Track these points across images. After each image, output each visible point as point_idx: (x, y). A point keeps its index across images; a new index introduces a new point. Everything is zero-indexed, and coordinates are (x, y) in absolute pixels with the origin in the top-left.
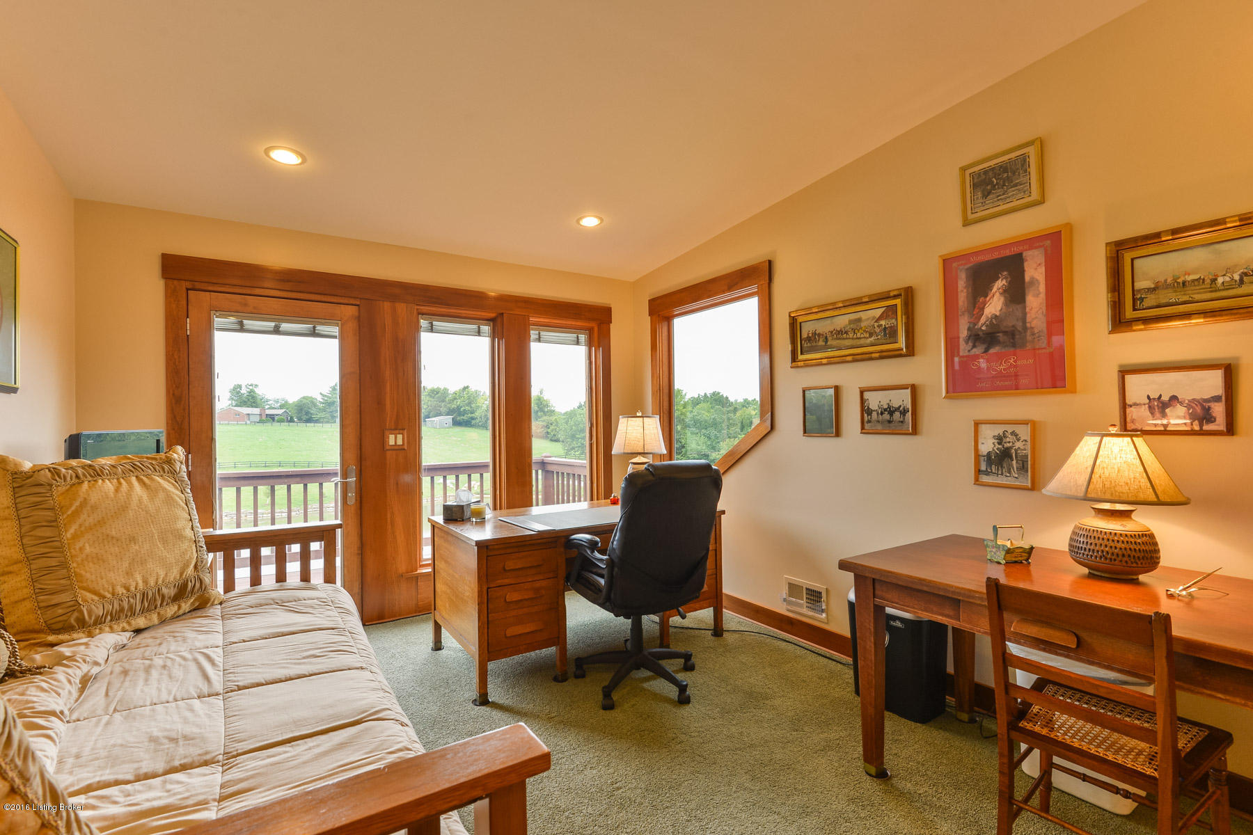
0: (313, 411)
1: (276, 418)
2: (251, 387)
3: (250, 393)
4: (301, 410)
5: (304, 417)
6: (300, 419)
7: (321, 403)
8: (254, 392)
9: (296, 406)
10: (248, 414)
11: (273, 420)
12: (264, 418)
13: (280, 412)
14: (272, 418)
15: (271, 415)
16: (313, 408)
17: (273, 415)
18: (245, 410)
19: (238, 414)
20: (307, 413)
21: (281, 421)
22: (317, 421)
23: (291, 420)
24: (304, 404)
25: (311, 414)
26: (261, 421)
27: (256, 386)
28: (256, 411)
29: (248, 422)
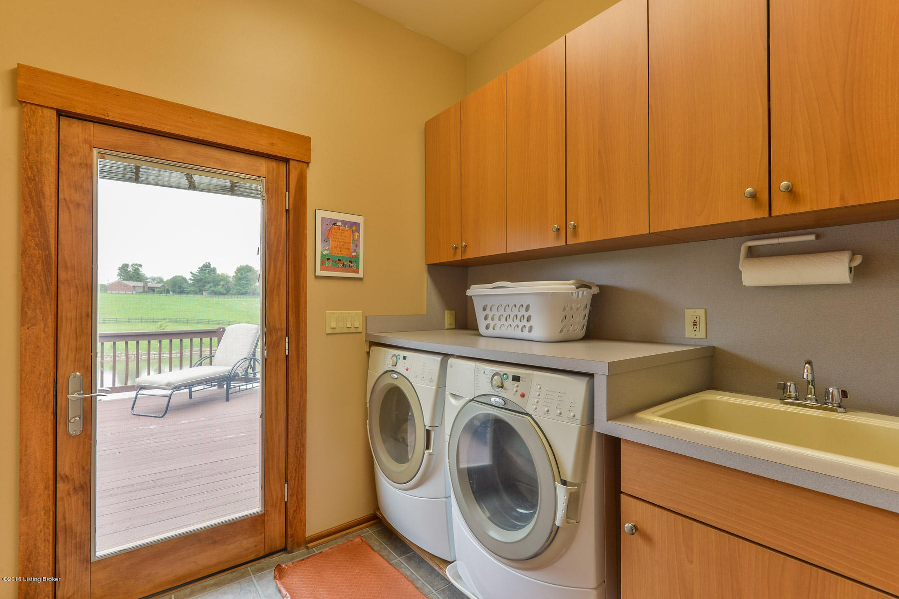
0: (185, 285)
1: (156, 290)
2: (136, 267)
3: (135, 270)
4: (176, 285)
5: (178, 290)
6: (174, 292)
7: (191, 279)
8: (138, 270)
9: (171, 281)
10: (134, 286)
11: (154, 291)
12: (146, 289)
13: (159, 285)
14: (152, 290)
15: (151, 288)
16: (185, 284)
17: (154, 288)
18: (131, 283)
19: (126, 286)
20: (180, 287)
21: (160, 292)
22: (188, 293)
23: (168, 292)
24: (177, 280)
25: (184, 288)
26: (144, 292)
27: (140, 265)
28: (141, 284)
29: (134, 292)
